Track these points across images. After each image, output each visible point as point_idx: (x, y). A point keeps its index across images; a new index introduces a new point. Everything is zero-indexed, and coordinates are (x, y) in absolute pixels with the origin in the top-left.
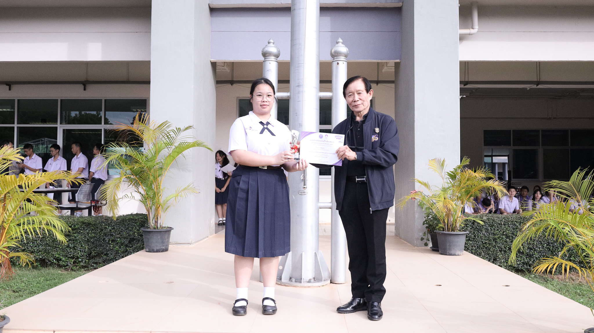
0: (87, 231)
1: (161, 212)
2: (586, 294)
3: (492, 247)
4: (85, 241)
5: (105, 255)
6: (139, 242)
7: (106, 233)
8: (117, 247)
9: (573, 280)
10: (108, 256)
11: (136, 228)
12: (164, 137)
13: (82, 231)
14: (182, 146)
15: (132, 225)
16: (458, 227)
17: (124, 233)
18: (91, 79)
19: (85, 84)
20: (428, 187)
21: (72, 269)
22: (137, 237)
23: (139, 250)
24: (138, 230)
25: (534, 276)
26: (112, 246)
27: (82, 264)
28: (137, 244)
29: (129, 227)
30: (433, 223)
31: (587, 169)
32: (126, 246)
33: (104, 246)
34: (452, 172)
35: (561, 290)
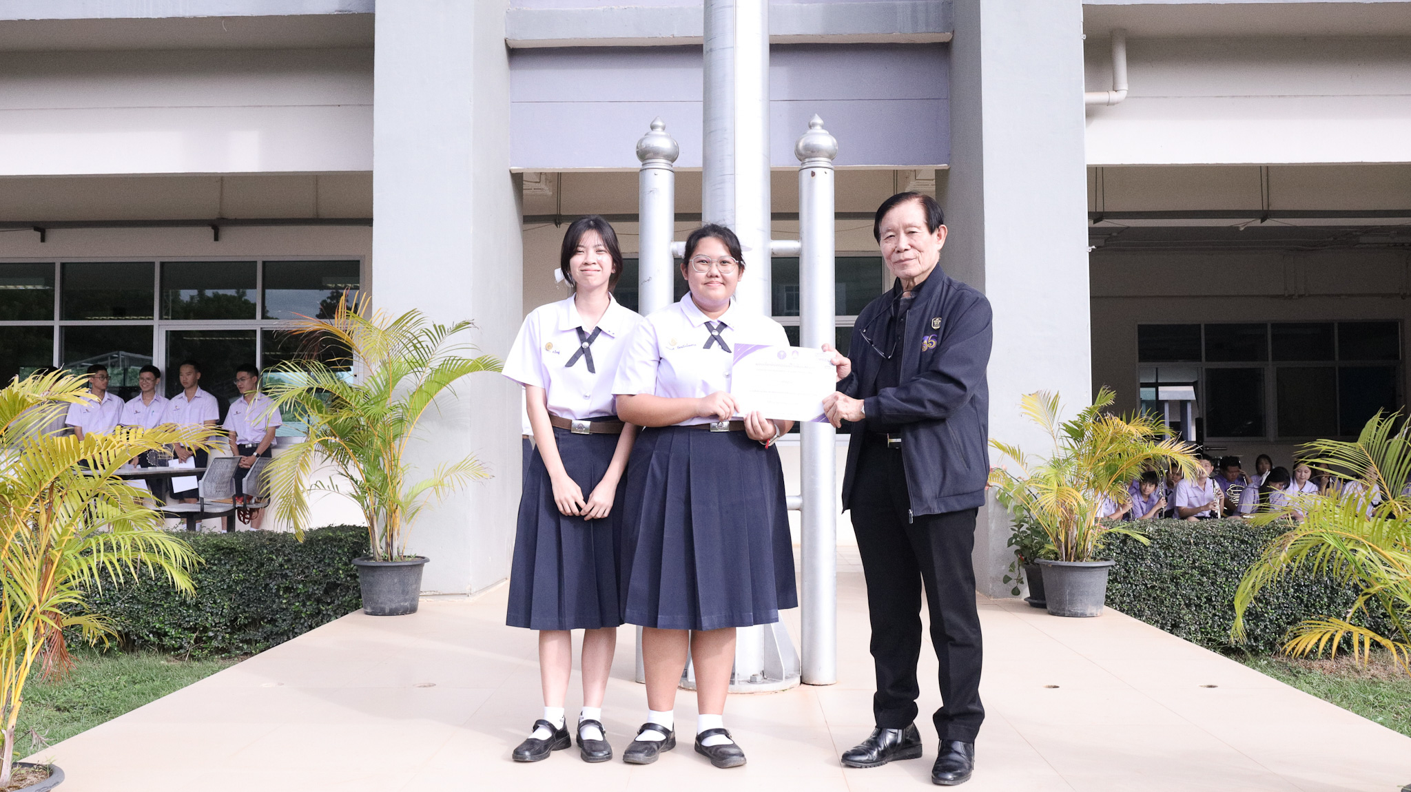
0: (228, 567)
1: (401, 520)
2: (1389, 704)
3: (1169, 597)
4: (223, 591)
5: (269, 622)
6: (348, 592)
7: (272, 571)
8: (297, 604)
9: (1358, 672)
10: (277, 624)
11: (341, 559)
12: (408, 346)
13: (215, 568)
14: (449, 368)
15: (332, 553)
16: (1089, 550)
17: (314, 571)
18: (231, 214)
19: (217, 225)
20: (1018, 459)
21: (191, 656)
22: (344, 580)
23: (348, 611)
24: (345, 564)
25: (1266, 662)
26: (284, 601)
27: (215, 643)
28: (345, 595)
29: (325, 556)
30: (1033, 542)
31: (1399, 414)
32: (319, 601)
33: (266, 601)
34: (1074, 423)
35: (1329, 695)
